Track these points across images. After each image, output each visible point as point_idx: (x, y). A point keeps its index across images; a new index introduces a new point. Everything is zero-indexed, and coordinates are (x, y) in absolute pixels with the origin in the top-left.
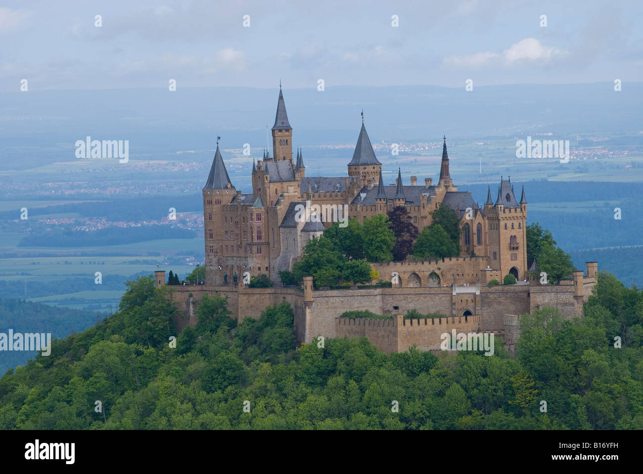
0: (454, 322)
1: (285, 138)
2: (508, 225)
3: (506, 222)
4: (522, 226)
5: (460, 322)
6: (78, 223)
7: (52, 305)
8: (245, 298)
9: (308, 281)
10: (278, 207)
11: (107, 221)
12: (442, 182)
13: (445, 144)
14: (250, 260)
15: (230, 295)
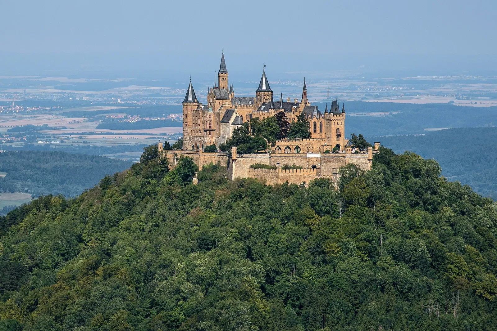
0: (307, 171)
1: (225, 77)
2: (335, 123)
3: (334, 121)
4: (342, 124)
5: (310, 172)
6: (126, 118)
7: (112, 158)
8: (203, 157)
9: (234, 150)
10: (220, 112)
11: (140, 117)
12: (303, 101)
13: (305, 82)
14: (205, 139)
15: (195, 156)
